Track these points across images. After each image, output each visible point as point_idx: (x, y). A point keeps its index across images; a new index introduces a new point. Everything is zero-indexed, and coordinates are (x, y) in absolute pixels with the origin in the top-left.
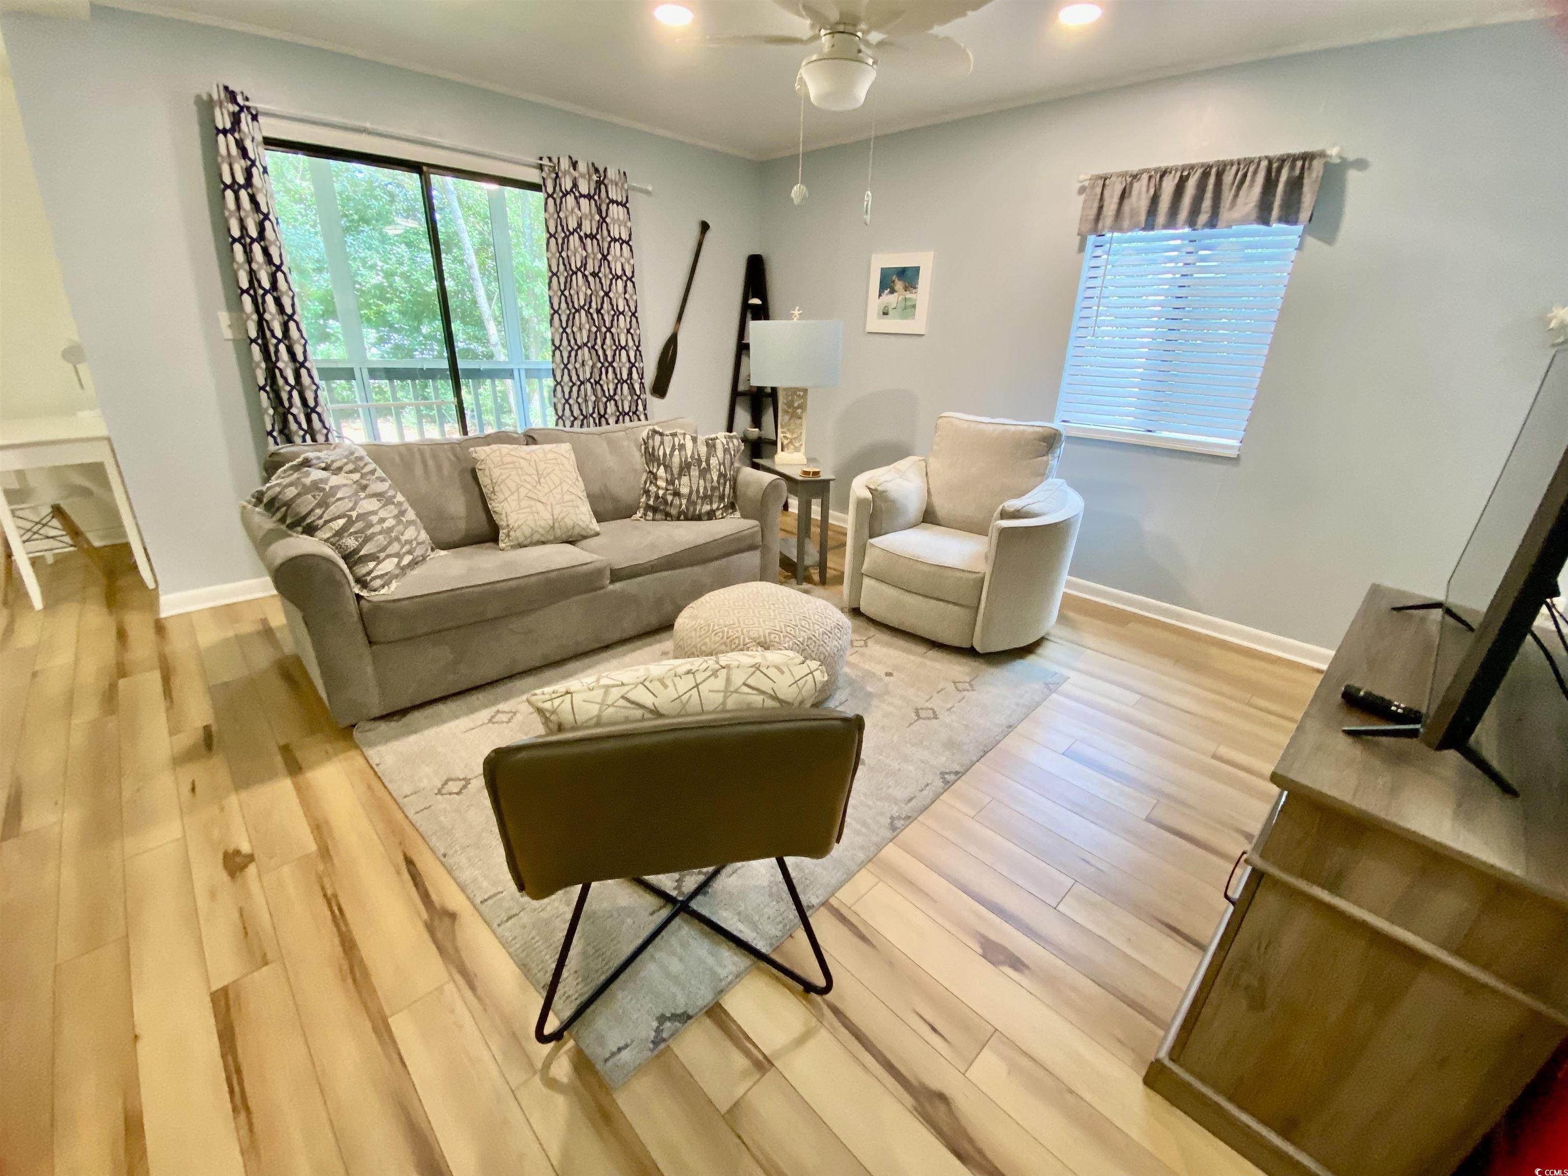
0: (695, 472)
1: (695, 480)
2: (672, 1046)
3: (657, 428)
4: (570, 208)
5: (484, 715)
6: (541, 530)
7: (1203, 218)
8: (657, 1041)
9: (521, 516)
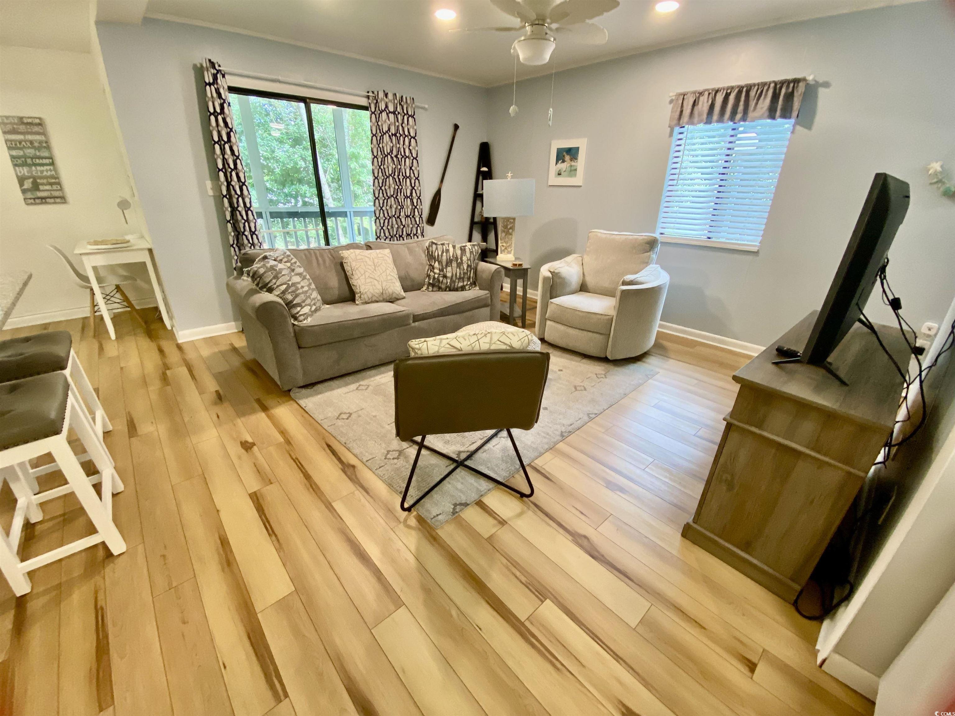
0: (454, 264)
1: (454, 269)
2: (461, 515)
3: (434, 241)
4: (384, 119)
5: (353, 386)
6: (377, 295)
7: (739, 116)
8: (454, 512)
9: (367, 287)
